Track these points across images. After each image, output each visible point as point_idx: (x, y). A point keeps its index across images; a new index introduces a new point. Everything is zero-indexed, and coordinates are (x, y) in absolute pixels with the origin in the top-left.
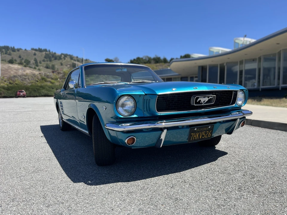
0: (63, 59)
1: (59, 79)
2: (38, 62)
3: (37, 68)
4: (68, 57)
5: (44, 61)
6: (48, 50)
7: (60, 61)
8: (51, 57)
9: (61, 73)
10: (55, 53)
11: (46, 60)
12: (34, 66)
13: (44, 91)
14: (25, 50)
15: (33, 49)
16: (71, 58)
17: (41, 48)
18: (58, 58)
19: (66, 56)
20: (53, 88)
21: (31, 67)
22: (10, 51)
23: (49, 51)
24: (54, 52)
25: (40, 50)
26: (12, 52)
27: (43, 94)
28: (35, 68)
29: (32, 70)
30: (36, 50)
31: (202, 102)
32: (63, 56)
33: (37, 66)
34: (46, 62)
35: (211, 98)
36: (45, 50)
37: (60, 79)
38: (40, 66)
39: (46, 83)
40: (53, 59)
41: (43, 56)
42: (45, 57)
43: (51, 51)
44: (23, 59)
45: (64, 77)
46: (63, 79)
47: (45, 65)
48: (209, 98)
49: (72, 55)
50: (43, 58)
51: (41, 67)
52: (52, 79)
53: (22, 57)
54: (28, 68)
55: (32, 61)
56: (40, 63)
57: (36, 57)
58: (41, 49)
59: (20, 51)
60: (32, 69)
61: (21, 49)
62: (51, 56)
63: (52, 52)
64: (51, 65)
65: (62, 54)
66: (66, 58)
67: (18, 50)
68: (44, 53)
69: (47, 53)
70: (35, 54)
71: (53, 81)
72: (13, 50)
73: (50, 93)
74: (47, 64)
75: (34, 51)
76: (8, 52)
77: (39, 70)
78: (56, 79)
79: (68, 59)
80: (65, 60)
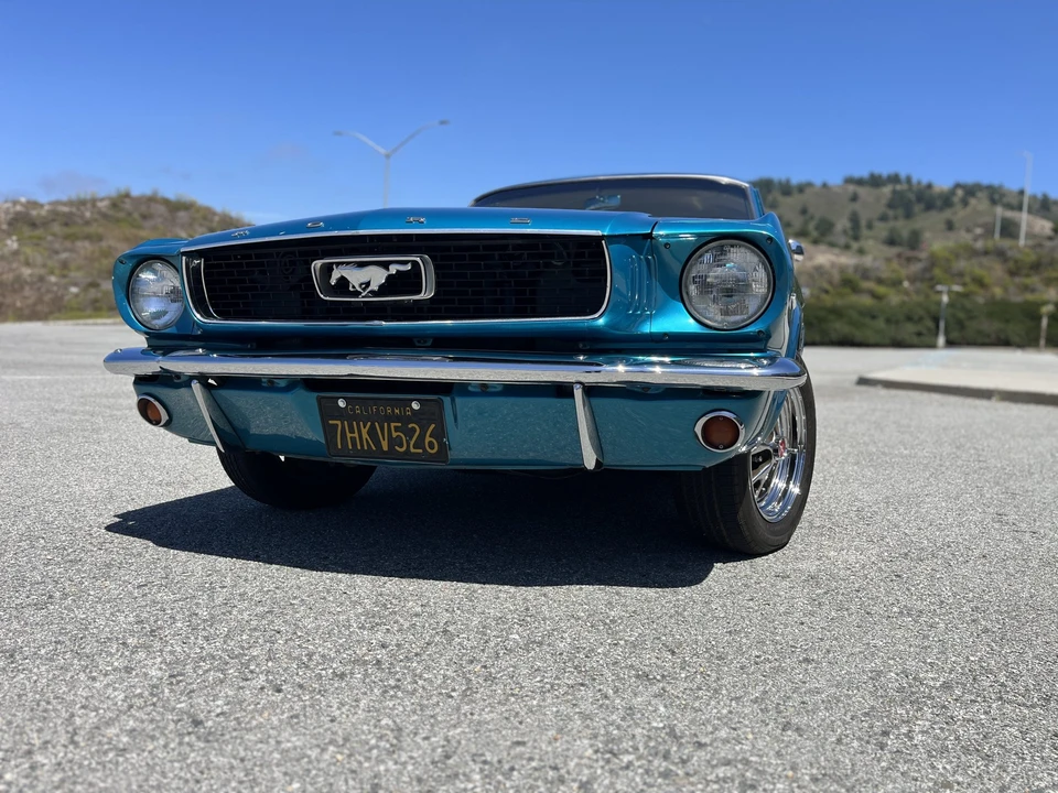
0: (958, 207)
1: (906, 284)
2: (863, 223)
3: (855, 245)
4: (979, 194)
5: (884, 218)
6: (903, 175)
7: (947, 214)
8: (913, 200)
9: (920, 260)
10: (929, 186)
11: (891, 213)
12: (842, 240)
13: (839, 327)
14: (825, 185)
15: (849, 181)
16: (995, 195)
17: (877, 171)
18: (939, 203)
19: (971, 191)
20: (874, 317)
21: (832, 245)
22: (776, 195)
23: (909, 180)
24: (925, 181)
25: (875, 181)
26: (781, 199)
27: (834, 336)
28: (847, 247)
29: (837, 255)
30: (860, 182)
31: (354, 287)
32: (960, 192)
33: (856, 238)
34: (891, 224)
35: (402, 268)
36: (895, 179)
37: (912, 280)
38: (867, 238)
39: (854, 299)
40: (917, 208)
41: (884, 201)
42: (891, 205)
43: (914, 180)
44: (812, 218)
45: (928, 275)
46: (922, 280)
47: (884, 234)
48: (388, 269)
49: (1001, 187)
50: (881, 209)
51: (871, 243)
52: (880, 281)
53: (811, 210)
54: (822, 247)
55: (842, 224)
56: (870, 226)
57: (856, 206)
58: (880, 177)
59: (808, 191)
60: (836, 251)
61: (810, 185)
62: (912, 196)
63: (919, 183)
64: (905, 234)
65: (958, 186)
66: (973, 201)
67: (801, 189)
68: (887, 190)
69: (898, 187)
70: (854, 198)
71: (881, 290)
72: (786, 189)
73: (858, 335)
74: (892, 231)
75: (851, 188)
76: (770, 198)
77: (861, 252)
78: (896, 283)
79: (980, 204)
80: (969, 209)
